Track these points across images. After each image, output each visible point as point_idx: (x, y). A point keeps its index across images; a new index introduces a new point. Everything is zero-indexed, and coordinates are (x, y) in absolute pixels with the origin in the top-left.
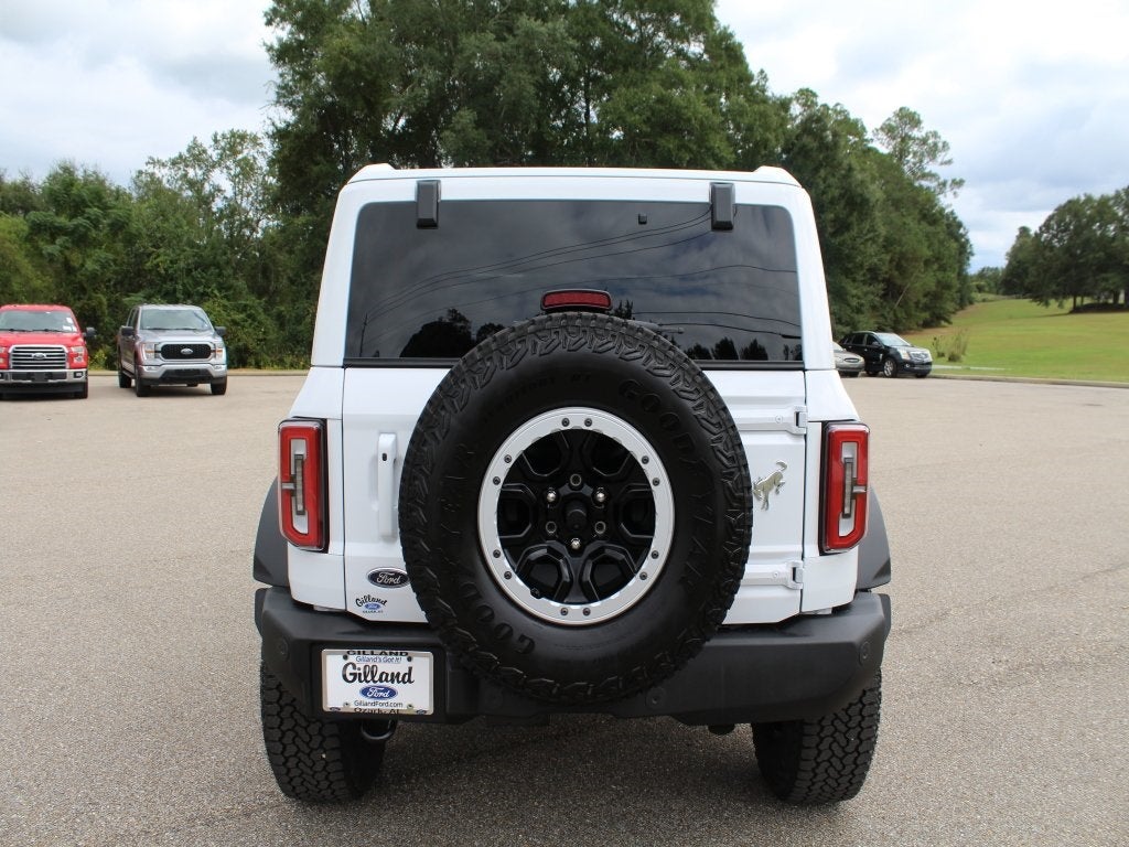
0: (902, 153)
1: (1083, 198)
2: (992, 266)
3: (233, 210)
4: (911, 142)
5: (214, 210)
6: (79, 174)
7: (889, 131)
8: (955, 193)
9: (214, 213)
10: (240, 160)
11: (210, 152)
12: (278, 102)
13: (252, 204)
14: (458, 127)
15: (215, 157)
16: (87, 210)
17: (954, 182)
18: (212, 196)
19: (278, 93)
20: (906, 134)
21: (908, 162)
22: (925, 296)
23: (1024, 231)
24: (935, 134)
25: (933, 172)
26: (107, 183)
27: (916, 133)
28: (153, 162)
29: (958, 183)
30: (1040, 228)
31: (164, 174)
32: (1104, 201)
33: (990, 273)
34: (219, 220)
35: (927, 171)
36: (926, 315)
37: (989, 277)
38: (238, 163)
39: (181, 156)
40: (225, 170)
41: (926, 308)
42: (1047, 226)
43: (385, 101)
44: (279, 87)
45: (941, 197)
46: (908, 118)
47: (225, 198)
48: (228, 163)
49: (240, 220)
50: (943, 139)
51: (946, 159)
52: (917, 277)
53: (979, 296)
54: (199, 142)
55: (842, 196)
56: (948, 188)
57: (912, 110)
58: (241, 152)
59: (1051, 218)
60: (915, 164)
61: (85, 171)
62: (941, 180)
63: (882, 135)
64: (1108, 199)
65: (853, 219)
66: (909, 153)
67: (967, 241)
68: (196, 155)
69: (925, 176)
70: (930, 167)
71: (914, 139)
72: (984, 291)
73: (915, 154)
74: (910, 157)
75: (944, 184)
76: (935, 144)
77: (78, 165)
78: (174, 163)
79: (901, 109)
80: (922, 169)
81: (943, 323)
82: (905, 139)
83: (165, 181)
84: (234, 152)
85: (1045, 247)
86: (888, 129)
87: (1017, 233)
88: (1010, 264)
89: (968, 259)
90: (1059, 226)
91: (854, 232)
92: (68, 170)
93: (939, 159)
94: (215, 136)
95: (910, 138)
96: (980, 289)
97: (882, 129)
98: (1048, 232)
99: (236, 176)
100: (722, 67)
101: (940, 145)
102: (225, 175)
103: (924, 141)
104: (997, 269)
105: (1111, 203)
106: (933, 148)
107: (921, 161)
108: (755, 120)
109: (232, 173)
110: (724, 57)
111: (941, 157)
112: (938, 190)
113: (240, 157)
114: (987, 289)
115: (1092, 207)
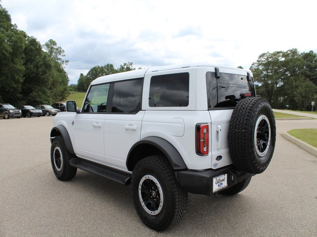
0: (51, 52)
1: (97, 67)
2: (73, 84)
4: (53, 49)
7: (47, 46)
8: (66, 64)
17: (66, 61)
20: (52, 47)
21: (53, 55)
22: (60, 92)
23: (82, 75)
24: (60, 48)
25: (60, 58)
27: (55, 47)
29: (67, 61)
30: (87, 74)
32: (102, 68)
33: (73, 86)
35: (58, 58)
36: (61, 98)
37: (73, 87)
41: (60, 96)
42: (89, 73)
45: (63, 65)
46: (52, 42)
50: (63, 49)
51: (64, 55)
52: (58, 87)
53: (71, 92)
55: (43, 64)
56: (64, 63)
57: (54, 40)
59: (90, 71)
60: (55, 55)
62: (62, 60)
63: (45, 46)
64: (103, 67)
65: (47, 71)
66: (53, 52)
67: (68, 77)
69: (58, 59)
70: (59, 57)
71: (54, 48)
72: (72, 91)
73: (55, 53)
74: (53, 54)
75: (63, 61)
76: (60, 50)
79: (51, 40)
80: (57, 57)
81: (65, 100)
82: (52, 48)
85: (89, 79)
86: (47, 45)
87: (80, 75)
88: (79, 83)
89: (68, 82)
90: (92, 74)
91: (48, 74)
93: (62, 55)
95: (53, 48)
96: (71, 90)
97: (45, 45)
98: (89, 75)
100: (4, 21)
101: (62, 51)
103: (57, 49)
104: (74, 85)
105: (104, 68)
106: (59, 51)
107: (57, 55)
108: (18, 39)
110: (5, 18)
111: (62, 54)
112: (62, 63)
114: (72, 90)
115: (100, 69)
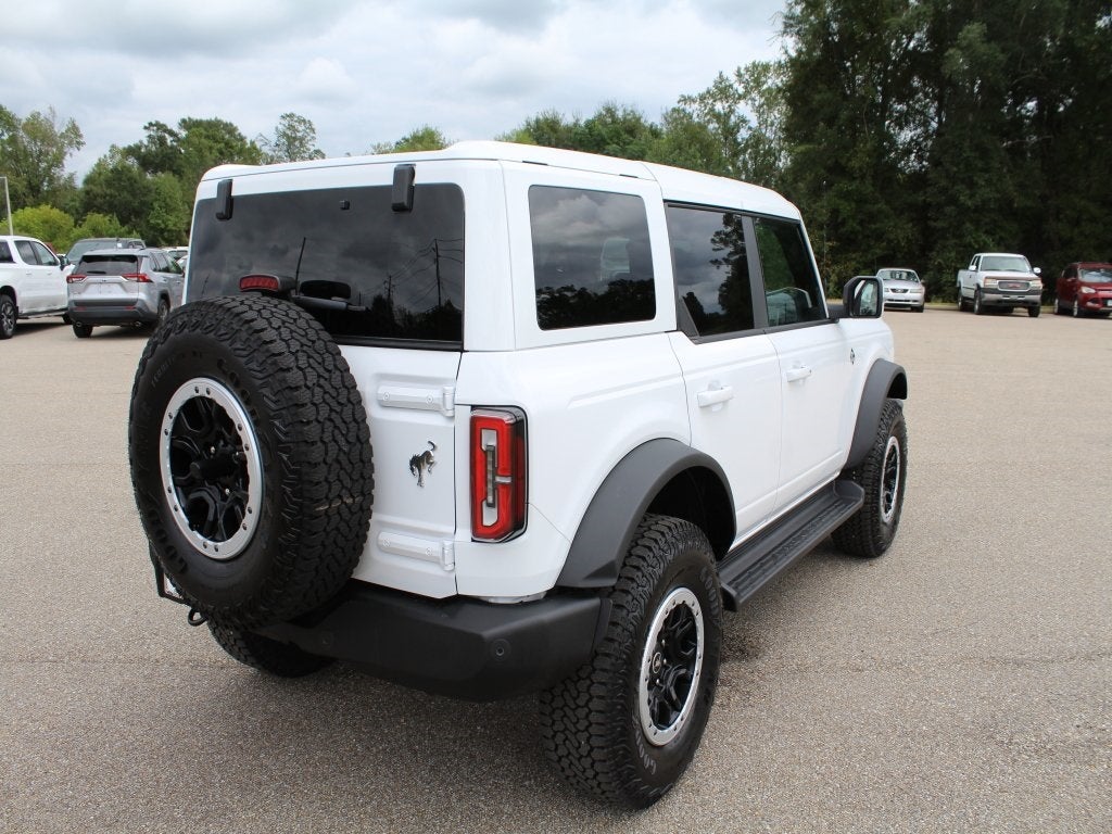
3: (757, 140)
5: (740, 140)
6: (620, 114)
9: (739, 144)
10: (764, 91)
11: (736, 86)
12: (785, 32)
13: (775, 133)
14: (964, 43)
15: (741, 90)
16: (607, 147)
18: (737, 127)
19: (785, 23)
26: (642, 121)
28: (686, 99)
31: (694, 109)
34: (744, 151)
38: (762, 94)
39: (708, 92)
40: (750, 102)
43: (886, 22)
44: (786, 17)
47: (750, 128)
48: (753, 95)
49: (764, 149)
54: (725, 77)
58: (765, 83)
61: (625, 111)
68: (722, 90)
77: (619, 106)
78: (702, 98)
83: (695, 116)
84: (758, 83)
92: (610, 111)
94: (739, 71)
99: (761, 106)
102: (749, 107)
109: (757, 103)
113: (765, 87)
